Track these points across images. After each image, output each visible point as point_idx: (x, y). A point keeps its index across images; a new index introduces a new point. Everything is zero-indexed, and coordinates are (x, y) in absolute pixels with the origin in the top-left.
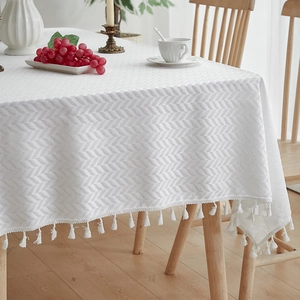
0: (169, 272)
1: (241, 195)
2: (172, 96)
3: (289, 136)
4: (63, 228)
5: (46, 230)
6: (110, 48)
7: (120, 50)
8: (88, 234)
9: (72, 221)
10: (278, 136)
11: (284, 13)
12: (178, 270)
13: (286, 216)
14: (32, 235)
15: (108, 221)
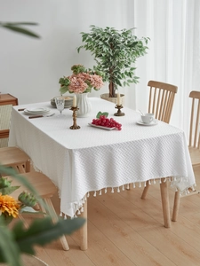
0: (143, 198)
1: (176, 174)
2: (150, 141)
3: (192, 144)
4: (109, 189)
5: (103, 190)
6: (119, 114)
7: (123, 115)
8: (119, 191)
9: (113, 187)
10: (188, 144)
11: (190, 96)
12: (146, 197)
13: (193, 181)
14: (98, 192)
15: (126, 185)
